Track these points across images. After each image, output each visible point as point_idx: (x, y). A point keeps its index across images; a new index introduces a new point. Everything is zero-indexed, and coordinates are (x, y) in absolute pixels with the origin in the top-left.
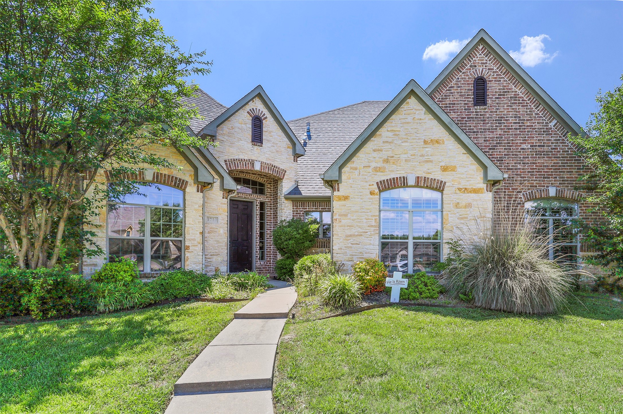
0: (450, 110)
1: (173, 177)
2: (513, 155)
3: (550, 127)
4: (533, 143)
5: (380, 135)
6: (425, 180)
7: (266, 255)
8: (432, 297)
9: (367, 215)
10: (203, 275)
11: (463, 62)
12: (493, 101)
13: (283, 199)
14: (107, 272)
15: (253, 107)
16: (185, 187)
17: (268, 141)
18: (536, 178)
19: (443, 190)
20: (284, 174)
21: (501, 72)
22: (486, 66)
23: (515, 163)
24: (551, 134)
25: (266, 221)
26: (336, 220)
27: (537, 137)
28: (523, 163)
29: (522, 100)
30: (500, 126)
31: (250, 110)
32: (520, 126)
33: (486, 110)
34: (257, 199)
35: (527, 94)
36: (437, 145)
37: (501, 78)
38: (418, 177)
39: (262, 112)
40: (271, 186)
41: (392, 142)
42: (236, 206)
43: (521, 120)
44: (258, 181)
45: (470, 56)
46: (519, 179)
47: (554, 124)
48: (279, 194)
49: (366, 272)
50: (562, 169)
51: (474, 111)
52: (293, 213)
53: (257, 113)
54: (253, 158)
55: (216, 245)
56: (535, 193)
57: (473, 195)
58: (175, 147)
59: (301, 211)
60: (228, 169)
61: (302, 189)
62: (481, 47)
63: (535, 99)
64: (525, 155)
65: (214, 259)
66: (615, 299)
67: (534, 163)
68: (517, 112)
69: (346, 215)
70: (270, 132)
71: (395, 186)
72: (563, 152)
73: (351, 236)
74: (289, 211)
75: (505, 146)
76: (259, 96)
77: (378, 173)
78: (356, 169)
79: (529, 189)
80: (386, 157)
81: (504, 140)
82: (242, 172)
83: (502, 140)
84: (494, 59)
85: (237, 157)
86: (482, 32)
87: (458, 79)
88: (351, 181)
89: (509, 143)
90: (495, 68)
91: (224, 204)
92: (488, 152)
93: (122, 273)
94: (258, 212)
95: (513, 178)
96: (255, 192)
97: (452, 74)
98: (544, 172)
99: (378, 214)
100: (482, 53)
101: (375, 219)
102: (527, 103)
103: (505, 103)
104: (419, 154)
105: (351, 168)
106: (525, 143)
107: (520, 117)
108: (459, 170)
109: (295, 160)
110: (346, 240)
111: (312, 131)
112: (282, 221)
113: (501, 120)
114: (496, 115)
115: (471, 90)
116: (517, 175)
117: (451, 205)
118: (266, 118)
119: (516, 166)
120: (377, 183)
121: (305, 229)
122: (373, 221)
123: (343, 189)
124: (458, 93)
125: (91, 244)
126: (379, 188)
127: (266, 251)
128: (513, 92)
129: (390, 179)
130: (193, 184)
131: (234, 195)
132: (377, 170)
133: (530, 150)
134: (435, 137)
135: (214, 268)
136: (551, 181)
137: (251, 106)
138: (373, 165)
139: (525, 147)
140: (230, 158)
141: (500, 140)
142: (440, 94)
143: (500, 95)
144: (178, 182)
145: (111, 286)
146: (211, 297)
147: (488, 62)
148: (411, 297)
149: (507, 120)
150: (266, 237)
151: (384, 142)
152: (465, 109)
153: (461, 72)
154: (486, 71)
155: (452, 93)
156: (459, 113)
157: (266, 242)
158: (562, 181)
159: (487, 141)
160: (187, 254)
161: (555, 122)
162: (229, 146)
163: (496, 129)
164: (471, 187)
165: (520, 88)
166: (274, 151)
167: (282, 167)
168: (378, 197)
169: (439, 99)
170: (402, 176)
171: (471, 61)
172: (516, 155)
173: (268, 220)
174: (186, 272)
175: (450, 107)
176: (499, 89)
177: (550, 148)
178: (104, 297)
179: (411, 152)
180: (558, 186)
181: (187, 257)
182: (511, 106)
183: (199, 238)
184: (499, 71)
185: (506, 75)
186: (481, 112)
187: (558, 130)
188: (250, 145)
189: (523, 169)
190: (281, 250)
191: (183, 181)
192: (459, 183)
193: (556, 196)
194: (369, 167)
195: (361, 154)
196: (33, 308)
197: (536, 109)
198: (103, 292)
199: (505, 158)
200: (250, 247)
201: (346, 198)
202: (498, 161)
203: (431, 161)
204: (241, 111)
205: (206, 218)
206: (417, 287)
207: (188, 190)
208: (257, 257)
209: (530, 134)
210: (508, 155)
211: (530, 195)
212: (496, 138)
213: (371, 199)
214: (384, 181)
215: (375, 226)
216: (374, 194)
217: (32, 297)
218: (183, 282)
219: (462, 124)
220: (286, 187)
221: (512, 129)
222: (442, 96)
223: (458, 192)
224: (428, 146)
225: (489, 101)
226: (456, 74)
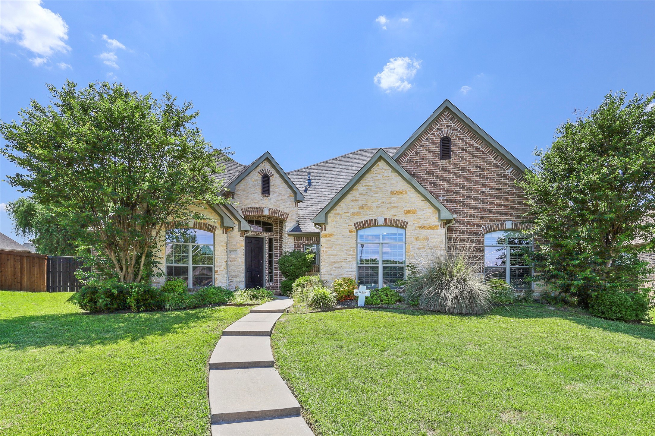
0: (420, 164)
1: (206, 224)
2: (474, 197)
3: (507, 173)
4: (492, 187)
5: (357, 189)
6: (391, 221)
7: (273, 278)
8: (390, 304)
9: (347, 247)
10: (227, 291)
11: (431, 126)
12: (457, 155)
13: (287, 235)
14: (168, 286)
15: (262, 168)
16: (215, 231)
17: (274, 192)
18: (494, 214)
19: (406, 228)
20: (287, 216)
21: (464, 132)
22: (450, 128)
23: (476, 204)
24: (509, 179)
25: (274, 252)
26: (323, 251)
27: (495, 182)
28: (483, 203)
29: (482, 153)
30: (463, 175)
31: (260, 170)
32: (480, 174)
33: (451, 163)
34: (267, 236)
35: (486, 148)
36: (401, 195)
37: (464, 136)
38: (386, 219)
39: (270, 171)
40: (278, 225)
41: (366, 194)
42: (250, 242)
43: (481, 169)
44: (267, 222)
45: (437, 121)
46: (480, 216)
47: (510, 171)
48: (283, 232)
49: (341, 286)
50: (518, 206)
51: (441, 163)
52: (295, 246)
53: (265, 172)
54: (263, 206)
55: (236, 270)
56: (493, 226)
57: (430, 231)
58: (209, 205)
59: (301, 244)
60: (244, 215)
61: (302, 227)
62: (446, 114)
63: (493, 152)
64: (485, 196)
65: (235, 280)
66: (550, 308)
67: (492, 203)
68: (477, 163)
69: (331, 248)
70: (276, 186)
71: (368, 226)
72: (518, 193)
73: (334, 262)
74: (292, 245)
75: (467, 190)
76: (267, 159)
77: (356, 217)
78: (338, 214)
79: (488, 224)
80: (361, 205)
81: (466, 186)
82: (254, 216)
83: (464, 186)
84: (458, 122)
85: (250, 206)
86: (447, 102)
87: (427, 139)
88: (334, 223)
89: (471, 188)
90: (458, 129)
91: (242, 241)
92: (452, 195)
93: (177, 287)
94: (267, 245)
95: (474, 215)
96: (265, 230)
97: (422, 136)
98: (501, 209)
99: (355, 246)
100: (447, 118)
101: (353, 250)
102: (486, 155)
103: (467, 157)
104: (387, 202)
105: (335, 214)
106: (485, 187)
107: (480, 167)
108: (419, 213)
109: (296, 205)
110: (331, 265)
111: (312, 179)
112: (285, 252)
113: (464, 170)
114: (459, 166)
115: (438, 147)
116: (477, 212)
117: (412, 239)
118: (273, 175)
119: (477, 206)
120: (354, 224)
121: (303, 258)
122: (352, 251)
123: (329, 229)
124: (427, 150)
125: (158, 269)
126: (356, 227)
127: (273, 275)
128: (474, 147)
129: (364, 221)
130: (220, 228)
131: (249, 234)
132: (354, 214)
133: (489, 193)
134: (399, 189)
135: (234, 286)
136: (507, 216)
137: (261, 167)
138: (352, 211)
139: (485, 190)
140: (245, 207)
141: (462, 186)
142: (412, 152)
143: (463, 150)
144: (210, 228)
145: (172, 295)
146: (234, 303)
147: (452, 125)
148: (373, 303)
149: (469, 170)
150: (274, 265)
151: (359, 194)
152: (433, 163)
153: (429, 134)
154: (451, 131)
155: (421, 151)
156: (427, 166)
157: (273, 268)
158: (518, 216)
159: (452, 186)
160: (216, 276)
161: (511, 169)
162: (245, 198)
163: (460, 177)
164: (428, 225)
165: (481, 144)
166: (279, 199)
167: (285, 211)
168: (355, 234)
169: (411, 156)
170: (373, 218)
171: (437, 125)
172: (476, 197)
173: (276, 251)
174: (216, 288)
175: (420, 162)
176: (462, 146)
177: (507, 190)
178: (169, 301)
179: (381, 201)
180: (514, 221)
181: (217, 278)
182: (472, 158)
183: (224, 265)
184: (462, 131)
185: (468, 134)
186: (446, 164)
187: (514, 176)
188: (260, 197)
189: (483, 208)
190: (285, 274)
191: (213, 226)
192: (419, 222)
193: (512, 229)
194: (349, 212)
195: (342, 204)
196: (132, 305)
197: (494, 159)
198: (168, 298)
199: (467, 199)
200: (261, 272)
201: (331, 235)
202: (461, 202)
203: (397, 207)
204: (253, 172)
205: (229, 251)
206: (380, 297)
207: (216, 232)
208: (267, 279)
209: (489, 180)
210: (470, 197)
211: (488, 228)
212: (460, 184)
213: (350, 235)
214: (360, 222)
215: (353, 255)
216: (352, 232)
217: (132, 299)
218: (215, 294)
219: (430, 174)
220: (289, 226)
221: (474, 176)
222: (413, 153)
223: (418, 229)
224: (394, 196)
225: (453, 156)
226: (425, 136)
